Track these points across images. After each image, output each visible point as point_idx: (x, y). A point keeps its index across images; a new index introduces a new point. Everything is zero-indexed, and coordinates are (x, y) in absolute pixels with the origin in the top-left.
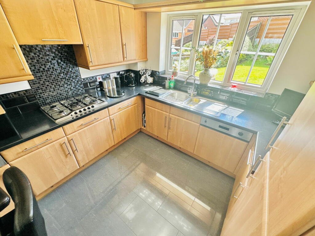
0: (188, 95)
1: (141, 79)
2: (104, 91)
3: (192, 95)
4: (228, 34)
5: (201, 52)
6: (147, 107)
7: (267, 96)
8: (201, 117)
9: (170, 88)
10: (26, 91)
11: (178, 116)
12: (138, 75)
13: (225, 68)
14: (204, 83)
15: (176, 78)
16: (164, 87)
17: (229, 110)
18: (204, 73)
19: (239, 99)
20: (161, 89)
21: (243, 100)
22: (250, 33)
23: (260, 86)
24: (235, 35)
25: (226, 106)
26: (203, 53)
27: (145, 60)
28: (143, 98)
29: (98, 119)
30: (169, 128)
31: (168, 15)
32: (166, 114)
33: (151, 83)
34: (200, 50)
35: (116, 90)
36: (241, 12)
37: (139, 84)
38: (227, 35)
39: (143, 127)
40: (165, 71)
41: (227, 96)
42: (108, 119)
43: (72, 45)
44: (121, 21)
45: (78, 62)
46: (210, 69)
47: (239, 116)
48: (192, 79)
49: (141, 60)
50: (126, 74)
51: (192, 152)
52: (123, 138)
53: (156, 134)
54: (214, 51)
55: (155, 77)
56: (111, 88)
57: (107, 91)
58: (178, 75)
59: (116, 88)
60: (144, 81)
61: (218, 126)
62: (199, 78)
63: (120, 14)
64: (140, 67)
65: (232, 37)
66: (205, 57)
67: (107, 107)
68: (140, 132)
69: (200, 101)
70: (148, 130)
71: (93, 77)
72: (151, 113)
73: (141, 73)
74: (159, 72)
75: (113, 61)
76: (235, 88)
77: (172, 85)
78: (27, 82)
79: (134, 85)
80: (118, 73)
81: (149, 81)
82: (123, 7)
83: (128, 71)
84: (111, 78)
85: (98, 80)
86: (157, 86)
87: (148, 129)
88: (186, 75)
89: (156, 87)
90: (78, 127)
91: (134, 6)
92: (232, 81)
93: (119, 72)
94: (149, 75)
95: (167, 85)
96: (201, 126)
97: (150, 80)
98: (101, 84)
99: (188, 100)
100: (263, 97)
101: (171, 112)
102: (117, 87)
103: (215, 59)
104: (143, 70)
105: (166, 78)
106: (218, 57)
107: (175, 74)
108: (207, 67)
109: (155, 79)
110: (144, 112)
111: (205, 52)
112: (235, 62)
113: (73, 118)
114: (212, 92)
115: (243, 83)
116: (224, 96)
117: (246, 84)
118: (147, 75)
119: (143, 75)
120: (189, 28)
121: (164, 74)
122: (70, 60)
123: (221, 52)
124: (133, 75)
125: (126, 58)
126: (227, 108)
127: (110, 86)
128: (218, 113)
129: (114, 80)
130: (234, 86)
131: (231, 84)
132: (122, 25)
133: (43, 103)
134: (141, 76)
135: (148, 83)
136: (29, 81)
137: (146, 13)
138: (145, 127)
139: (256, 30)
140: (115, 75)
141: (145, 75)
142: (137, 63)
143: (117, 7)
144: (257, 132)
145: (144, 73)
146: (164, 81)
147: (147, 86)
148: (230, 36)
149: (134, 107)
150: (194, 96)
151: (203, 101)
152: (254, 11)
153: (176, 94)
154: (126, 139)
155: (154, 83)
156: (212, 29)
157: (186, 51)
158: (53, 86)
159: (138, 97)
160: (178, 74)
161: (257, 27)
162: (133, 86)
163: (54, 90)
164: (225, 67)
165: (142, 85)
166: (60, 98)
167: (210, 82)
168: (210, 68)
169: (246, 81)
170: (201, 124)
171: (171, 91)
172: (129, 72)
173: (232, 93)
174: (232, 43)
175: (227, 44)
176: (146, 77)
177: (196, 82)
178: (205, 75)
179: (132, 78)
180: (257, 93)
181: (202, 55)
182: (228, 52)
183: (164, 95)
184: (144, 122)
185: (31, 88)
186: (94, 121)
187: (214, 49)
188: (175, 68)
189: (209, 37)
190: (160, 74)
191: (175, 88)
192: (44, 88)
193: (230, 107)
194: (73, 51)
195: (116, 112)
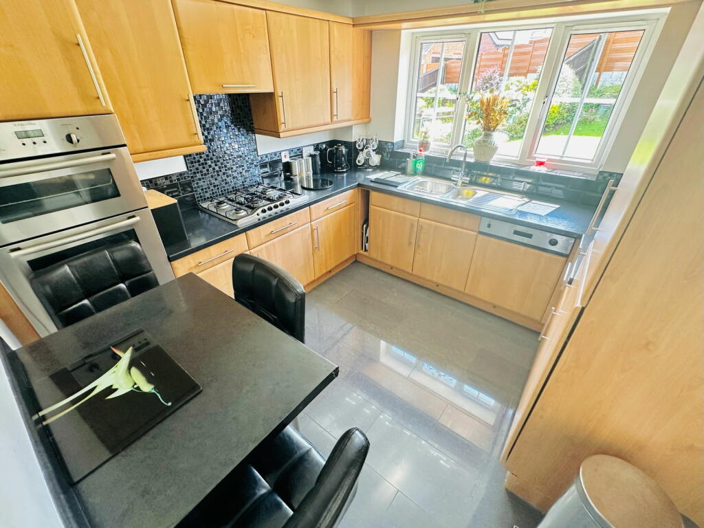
0: (452, 184)
1: (358, 159)
2: (292, 180)
3: (460, 183)
4: (526, 64)
5: (477, 101)
6: (375, 210)
7: (601, 177)
8: (481, 219)
9: (415, 173)
10: (181, 174)
11: (435, 221)
12: (353, 150)
13: (520, 140)
14: (482, 160)
15: (427, 153)
16: (403, 171)
17: (532, 205)
18: (484, 141)
19: (550, 187)
20: (397, 175)
21: (557, 188)
22: (576, 61)
23: (589, 162)
24: (540, 67)
25: (527, 200)
26: (482, 103)
27: (366, 120)
28: (365, 193)
29: (296, 226)
30: (417, 246)
31: (413, 33)
32: (411, 220)
33: (376, 166)
34: (477, 97)
35: (312, 177)
36: (553, 26)
37: (354, 167)
38: (523, 68)
39: (362, 252)
40: (403, 141)
41: (528, 183)
42: (308, 228)
43: (248, 95)
44: (332, 49)
45: (256, 126)
46: (494, 134)
47: (551, 214)
48: (460, 155)
49: (360, 121)
50: (331, 149)
51: (463, 291)
52: (329, 269)
53: (389, 262)
54: (503, 98)
55: (385, 154)
56: (304, 175)
57: (298, 181)
58: (430, 149)
59: (313, 177)
60: (363, 162)
61: (513, 231)
62: (473, 153)
63: (332, 36)
64: (355, 136)
65: (535, 71)
66: (486, 110)
67: (309, 205)
68: (356, 261)
69: (476, 193)
70: (373, 255)
71: (275, 154)
72: (381, 221)
73: (359, 147)
74: (393, 144)
75: (315, 123)
76: (542, 166)
77: (420, 166)
78: (182, 157)
79: (345, 170)
80: (317, 147)
81: (372, 162)
82: (335, 24)
83: (332, 143)
84: (304, 156)
85: (284, 160)
86: (389, 170)
87: (373, 253)
88: (448, 147)
89: (387, 172)
90: (266, 236)
91: (353, 21)
92: (535, 155)
93: (318, 145)
94: (373, 150)
95: (410, 169)
96: (481, 237)
97: (375, 159)
98: (288, 167)
99: (452, 191)
100: (594, 180)
101: (422, 215)
102: (315, 173)
103: (505, 113)
104: (362, 140)
105: (408, 155)
106: (510, 109)
107: (424, 145)
108: (489, 130)
109: (385, 158)
110: (366, 221)
111: (485, 101)
112: (542, 118)
113: (259, 220)
114: (499, 175)
115: (558, 158)
116: (522, 182)
117: (564, 159)
118: (370, 149)
119: (362, 150)
120: (433, 53)
121: (402, 147)
122: (243, 121)
123: (516, 100)
124: (344, 150)
125: (335, 117)
126: (527, 202)
127: (303, 170)
128: (511, 210)
129: (310, 158)
130: (541, 164)
131: (535, 161)
132: (332, 56)
133: (201, 197)
134: (357, 152)
135: (370, 166)
136: (185, 157)
137: (371, 32)
138: (366, 250)
139: (590, 53)
140: (311, 150)
141: (367, 150)
142: (350, 128)
143: (326, 25)
144: (582, 236)
145: (364, 147)
146: (404, 160)
147: (368, 172)
148: (532, 68)
149: (350, 208)
150: (465, 186)
151: (481, 192)
152: (574, 24)
153: (429, 183)
154: (333, 273)
155: (383, 166)
156: (489, 54)
157: (429, 106)
158: (217, 168)
159: (356, 189)
160: (431, 147)
161: (591, 48)
162: (344, 172)
163: (218, 175)
164: (520, 138)
165: (360, 170)
166: (225, 190)
167: (493, 159)
168: (494, 131)
169: (564, 153)
170: (480, 233)
171: (420, 179)
172: (336, 145)
173: (537, 176)
174: (534, 85)
175: (524, 88)
176: (368, 154)
177: (468, 160)
178: (486, 145)
179: (343, 155)
180: (585, 174)
181: (479, 106)
182: (528, 99)
183: (407, 184)
184: (365, 240)
185: (188, 169)
186: (289, 229)
187: (501, 96)
188: (426, 134)
189: (483, 72)
190: (396, 147)
191: (425, 173)
192: (205, 171)
193: (534, 201)
194: (250, 106)
195: (321, 215)
